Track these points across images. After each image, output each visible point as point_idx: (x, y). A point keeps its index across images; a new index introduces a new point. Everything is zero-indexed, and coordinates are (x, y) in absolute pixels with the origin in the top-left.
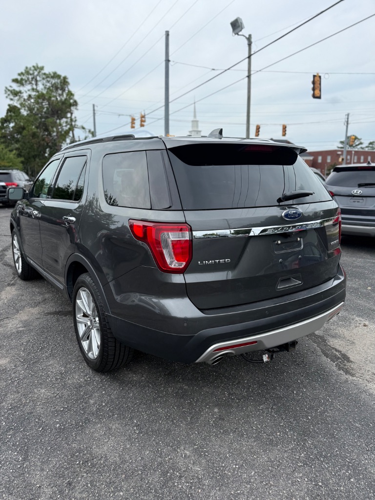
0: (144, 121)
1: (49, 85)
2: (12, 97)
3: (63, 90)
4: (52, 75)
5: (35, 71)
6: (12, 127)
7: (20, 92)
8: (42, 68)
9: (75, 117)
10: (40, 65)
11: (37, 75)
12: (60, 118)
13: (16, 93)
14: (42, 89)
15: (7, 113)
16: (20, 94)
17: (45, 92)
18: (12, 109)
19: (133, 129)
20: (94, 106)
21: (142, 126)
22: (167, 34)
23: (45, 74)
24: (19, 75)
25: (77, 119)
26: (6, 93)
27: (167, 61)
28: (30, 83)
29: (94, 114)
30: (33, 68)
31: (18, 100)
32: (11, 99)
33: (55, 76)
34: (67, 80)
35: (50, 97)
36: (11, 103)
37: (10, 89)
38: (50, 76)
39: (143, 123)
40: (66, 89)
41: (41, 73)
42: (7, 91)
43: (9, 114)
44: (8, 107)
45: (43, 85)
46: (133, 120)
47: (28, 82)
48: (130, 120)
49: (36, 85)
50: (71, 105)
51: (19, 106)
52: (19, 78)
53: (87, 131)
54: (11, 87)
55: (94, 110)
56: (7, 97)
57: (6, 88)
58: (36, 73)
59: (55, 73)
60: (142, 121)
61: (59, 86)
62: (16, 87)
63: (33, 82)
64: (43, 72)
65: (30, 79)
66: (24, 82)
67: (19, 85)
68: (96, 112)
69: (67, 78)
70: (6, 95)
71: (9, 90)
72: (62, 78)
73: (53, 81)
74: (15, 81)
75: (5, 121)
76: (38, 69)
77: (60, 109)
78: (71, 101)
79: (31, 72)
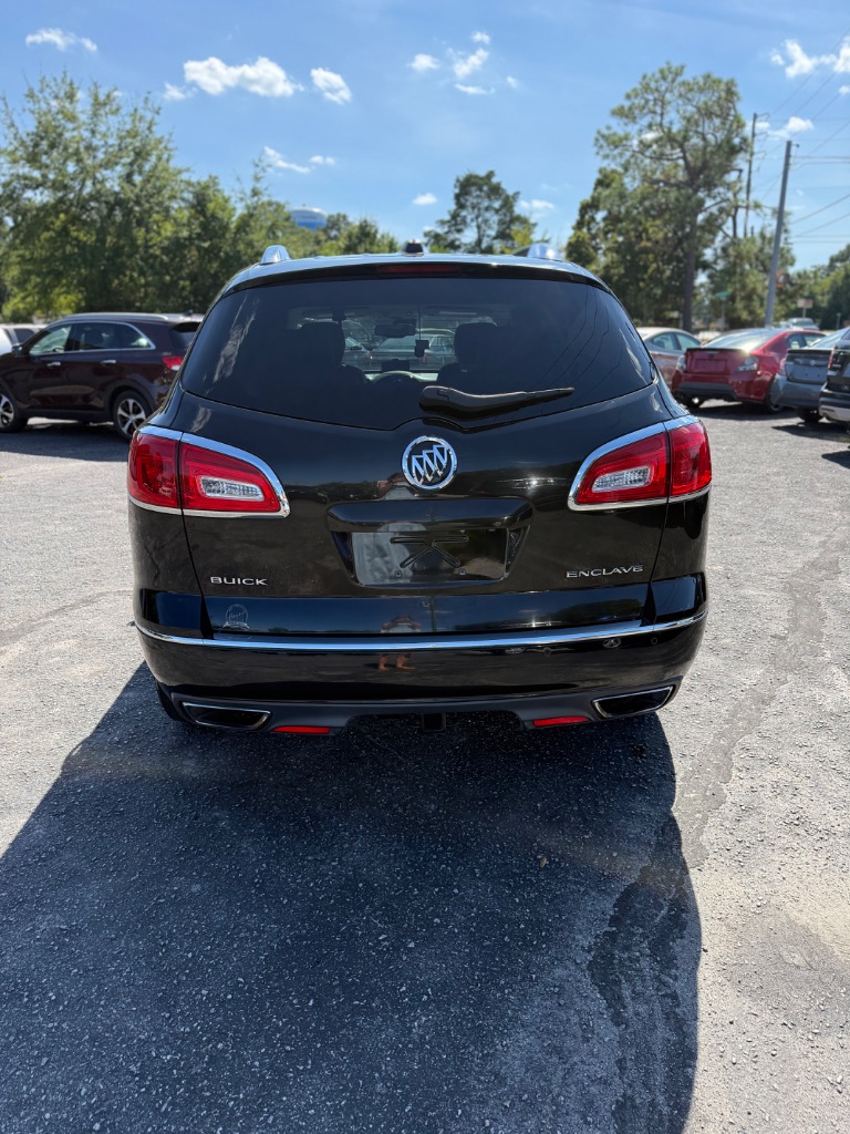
1: (691, 109)
2: (606, 150)
3: (724, 117)
4: (701, 82)
5: (662, 82)
6: (605, 219)
7: (626, 137)
8: (679, 72)
10: (675, 64)
11: (667, 90)
12: (708, 186)
13: (617, 142)
14: (672, 122)
15: (595, 189)
16: (624, 142)
17: (677, 127)
18: (604, 182)
20: (789, 145)
23: (684, 83)
24: (628, 97)
26: (596, 144)
28: (651, 112)
29: (787, 166)
30: (658, 76)
31: (621, 155)
32: (606, 157)
33: (710, 82)
34: (734, 89)
35: (687, 138)
36: (605, 164)
37: (605, 132)
38: (696, 87)
40: (732, 112)
41: (675, 84)
42: (600, 139)
43: (600, 189)
44: (597, 176)
45: (678, 111)
47: (645, 111)
49: (662, 115)
50: (733, 151)
51: (620, 170)
52: (627, 104)
53: (767, 211)
54: (608, 128)
55: (788, 157)
56: (598, 153)
57: (599, 132)
58: (664, 86)
59: (707, 77)
61: (716, 109)
62: (618, 127)
63: (658, 110)
64: (680, 79)
65: (651, 103)
66: (637, 112)
67: (625, 120)
68: (791, 161)
69: (735, 86)
70: (597, 148)
71: (603, 136)
72: (723, 87)
73: (701, 99)
74: (620, 113)
75: (587, 208)
76: (670, 74)
77: (705, 166)
78: (736, 141)
79: (653, 85)
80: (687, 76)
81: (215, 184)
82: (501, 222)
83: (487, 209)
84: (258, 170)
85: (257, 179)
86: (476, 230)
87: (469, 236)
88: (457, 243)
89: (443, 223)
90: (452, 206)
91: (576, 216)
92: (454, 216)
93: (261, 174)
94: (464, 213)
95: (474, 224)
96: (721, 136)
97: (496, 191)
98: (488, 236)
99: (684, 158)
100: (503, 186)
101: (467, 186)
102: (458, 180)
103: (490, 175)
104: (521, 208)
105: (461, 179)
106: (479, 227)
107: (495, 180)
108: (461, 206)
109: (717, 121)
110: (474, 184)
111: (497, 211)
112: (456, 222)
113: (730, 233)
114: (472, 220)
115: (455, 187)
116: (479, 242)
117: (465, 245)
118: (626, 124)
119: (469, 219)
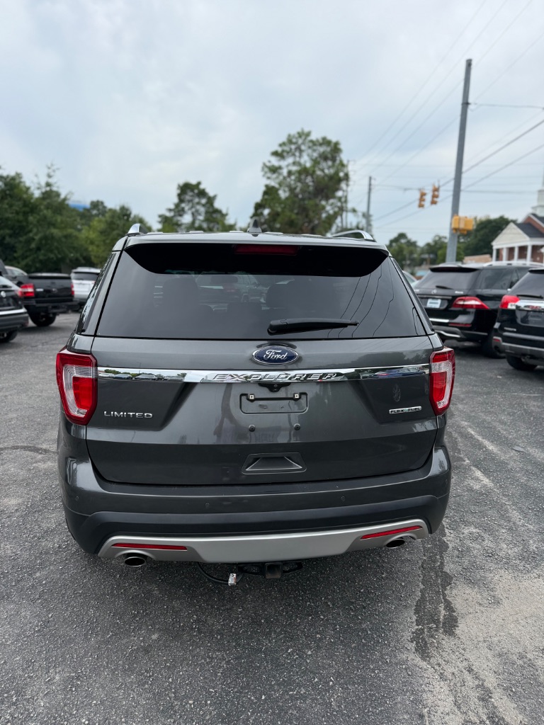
0: (437, 197)
1: (315, 155)
2: (269, 175)
3: (334, 160)
4: (321, 141)
5: (299, 139)
6: (269, 214)
7: (280, 168)
8: (308, 134)
10: (306, 130)
11: (302, 144)
12: (327, 198)
13: (274, 170)
14: (306, 162)
15: (263, 196)
16: (279, 170)
17: (308, 165)
18: (270, 192)
19: (421, 209)
20: (370, 178)
21: (433, 203)
22: (469, 64)
23: (312, 141)
24: (280, 145)
26: (263, 171)
27: (466, 104)
28: (294, 155)
29: (370, 190)
30: (297, 136)
31: (277, 178)
32: (269, 178)
33: (326, 142)
34: (339, 146)
35: (314, 172)
36: (268, 182)
37: (268, 164)
38: (317, 143)
39: (435, 199)
40: (338, 159)
41: (307, 141)
43: (266, 197)
44: (264, 189)
45: (309, 156)
46: (423, 195)
47: (290, 154)
48: (418, 196)
49: (300, 157)
50: (340, 180)
51: (277, 186)
52: (280, 150)
53: (360, 214)
54: (269, 162)
55: (370, 185)
56: (264, 176)
57: (264, 164)
58: (300, 141)
59: (324, 139)
60: (434, 196)
61: (329, 156)
62: (275, 162)
63: (297, 153)
64: (309, 138)
65: (293, 150)
66: (285, 154)
67: (278, 158)
68: (372, 187)
69: (339, 144)
70: (263, 173)
71: (267, 167)
72: (332, 145)
73: (322, 149)
74: (275, 154)
75: (259, 207)
76: (304, 135)
77: (325, 187)
78: (341, 174)
79: (294, 140)
80: (313, 137)
81: (21, 178)
82: (207, 212)
83: (198, 203)
84: (50, 171)
85: (49, 176)
86: (191, 215)
87: (187, 219)
89: (170, 210)
90: (176, 200)
91: (252, 211)
92: (177, 206)
93: (52, 174)
94: (183, 205)
95: (190, 212)
96: (332, 171)
97: (202, 193)
98: (199, 220)
99: (313, 182)
100: (207, 190)
101: (185, 189)
102: (179, 185)
103: (199, 184)
104: (217, 205)
105: (181, 185)
106: (193, 214)
107: (202, 187)
108: (181, 201)
109: (330, 163)
110: (189, 188)
111: (204, 205)
112: (179, 211)
113: (340, 225)
114: (189, 210)
115: (178, 189)
116: (193, 223)
117: (185, 224)
118: (279, 160)
119: (186, 208)
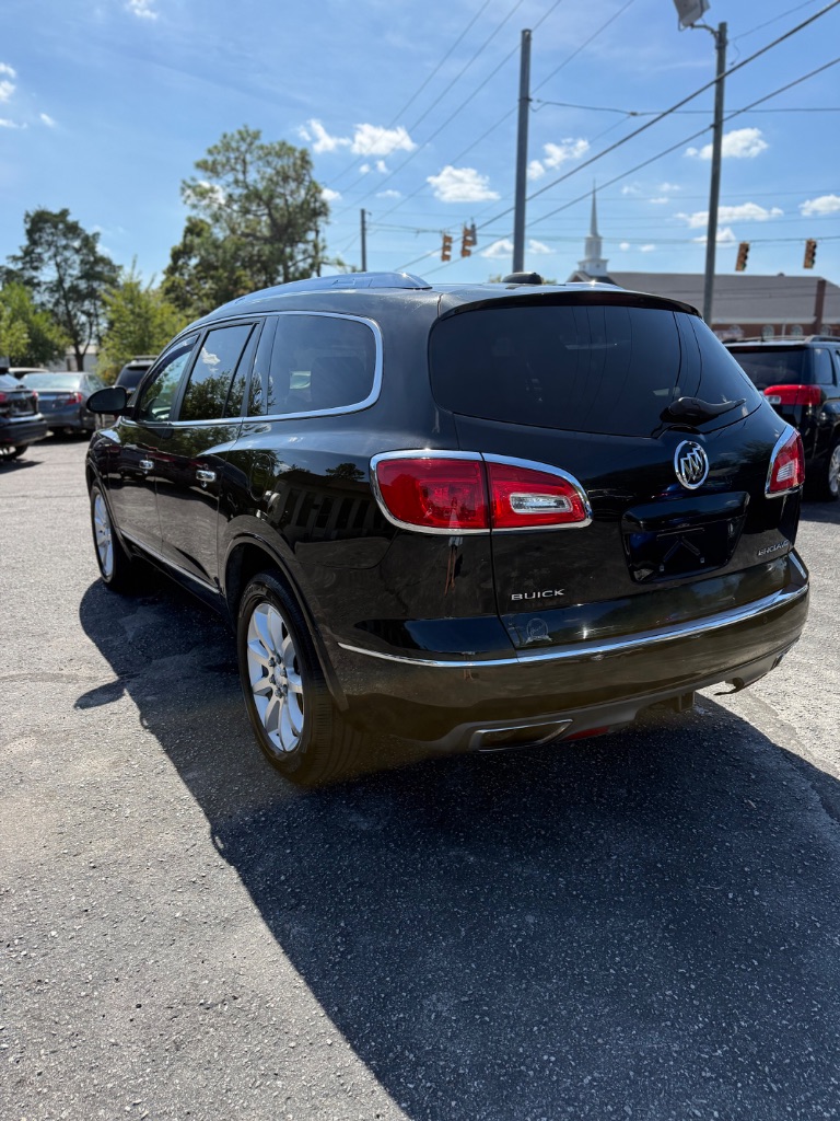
0: (474, 243)
1: (269, 171)
2: (194, 201)
3: (299, 180)
4: (277, 148)
5: (242, 143)
6: (195, 267)
7: (211, 190)
8: (256, 136)
9: (324, 240)
10: (252, 129)
11: (246, 152)
12: (293, 242)
13: (203, 193)
14: (255, 181)
15: (185, 237)
16: (210, 195)
17: (261, 186)
18: (194, 229)
19: (446, 262)
20: (363, 212)
21: (465, 253)
22: (526, 39)
23: (262, 148)
24: (210, 152)
25: (327, 243)
26: (182, 194)
27: (525, 100)
28: (233, 169)
29: (364, 230)
30: (237, 137)
31: (208, 206)
32: (194, 206)
33: (284, 150)
34: (308, 158)
35: (271, 197)
36: (193, 213)
37: (191, 183)
38: (273, 152)
39: (468, 248)
40: (307, 178)
41: (254, 146)
42: (187, 188)
43: (189, 238)
44: (186, 224)
45: (258, 172)
46: (447, 239)
47: (228, 168)
49: (244, 172)
50: (315, 214)
51: (209, 221)
52: (210, 159)
54: (193, 179)
55: (363, 222)
56: (185, 202)
57: (184, 182)
58: (244, 147)
59: (283, 144)
60: (465, 242)
61: (292, 173)
62: (202, 180)
63: (239, 167)
64: (257, 143)
65: (232, 161)
66: (219, 168)
67: (209, 174)
68: (367, 226)
69: (308, 155)
70: (183, 198)
72: (297, 154)
73: (278, 163)
74: (202, 166)
75: (180, 254)
76: (248, 137)
77: (291, 224)
78: (316, 205)
79: (234, 145)
80: (264, 140)
82: (83, 262)
83: (66, 247)
86: (55, 268)
87: (48, 274)
88: (36, 281)
89: (15, 259)
90: (25, 242)
91: (168, 262)
92: (28, 252)
94: (39, 250)
95: (52, 262)
96: (299, 199)
97: (73, 229)
98: (71, 276)
99: (270, 215)
100: (81, 225)
101: (39, 224)
102: (28, 216)
103: (64, 213)
104: (101, 249)
105: (32, 214)
106: (58, 265)
107: (71, 219)
108: (34, 242)
109: (294, 185)
110: (46, 221)
111: (77, 251)
112: (30, 257)
114: (50, 258)
115: (26, 222)
116: (61, 281)
117: (45, 283)
118: (210, 178)
119: (46, 256)
